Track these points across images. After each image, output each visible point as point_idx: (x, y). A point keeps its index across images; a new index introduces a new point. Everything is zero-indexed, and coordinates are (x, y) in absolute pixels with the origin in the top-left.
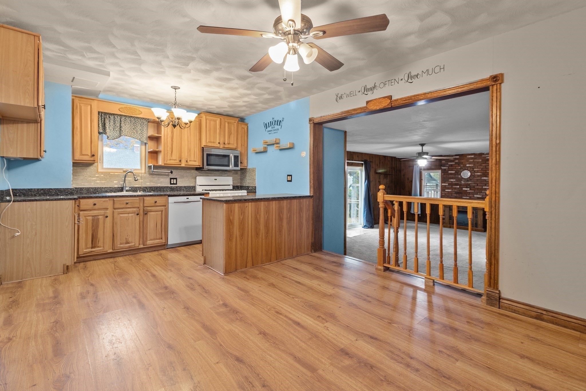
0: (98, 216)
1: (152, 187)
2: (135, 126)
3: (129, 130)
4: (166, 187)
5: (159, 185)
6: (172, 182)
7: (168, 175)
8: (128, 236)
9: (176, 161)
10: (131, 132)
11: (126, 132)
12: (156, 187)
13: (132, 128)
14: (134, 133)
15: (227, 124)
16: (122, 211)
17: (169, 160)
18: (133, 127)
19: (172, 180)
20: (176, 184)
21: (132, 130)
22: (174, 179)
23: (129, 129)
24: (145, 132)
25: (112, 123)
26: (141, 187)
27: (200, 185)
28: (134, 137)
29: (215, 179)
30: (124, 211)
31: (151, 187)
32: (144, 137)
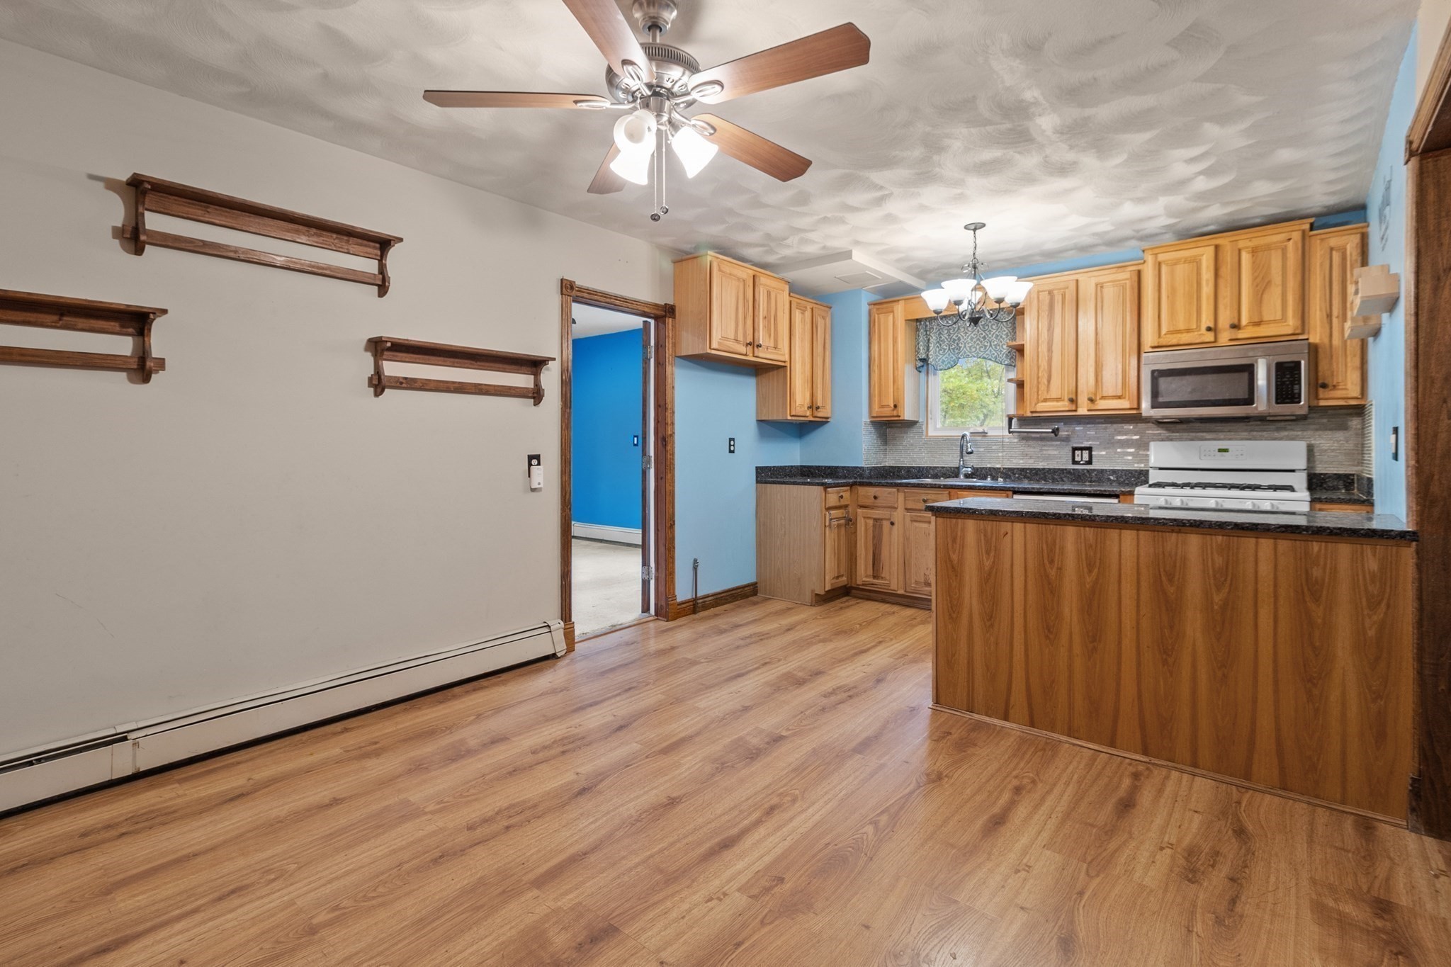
1: (1024, 469)
2: (986, 332)
3: (975, 342)
4: (1059, 469)
5: (1040, 465)
6: (1078, 459)
7: (1066, 440)
10: (978, 347)
11: (968, 349)
12: (1035, 469)
13: (982, 336)
14: (986, 346)
15: (1246, 258)
16: (918, 516)
17: (1042, 401)
18: (982, 334)
19: (1078, 453)
20: (1090, 462)
21: (981, 342)
22: (1082, 449)
23: (975, 340)
26: (1000, 468)
27: (1161, 469)
28: (985, 355)
29: (1220, 450)
30: (920, 516)
31: (1022, 470)
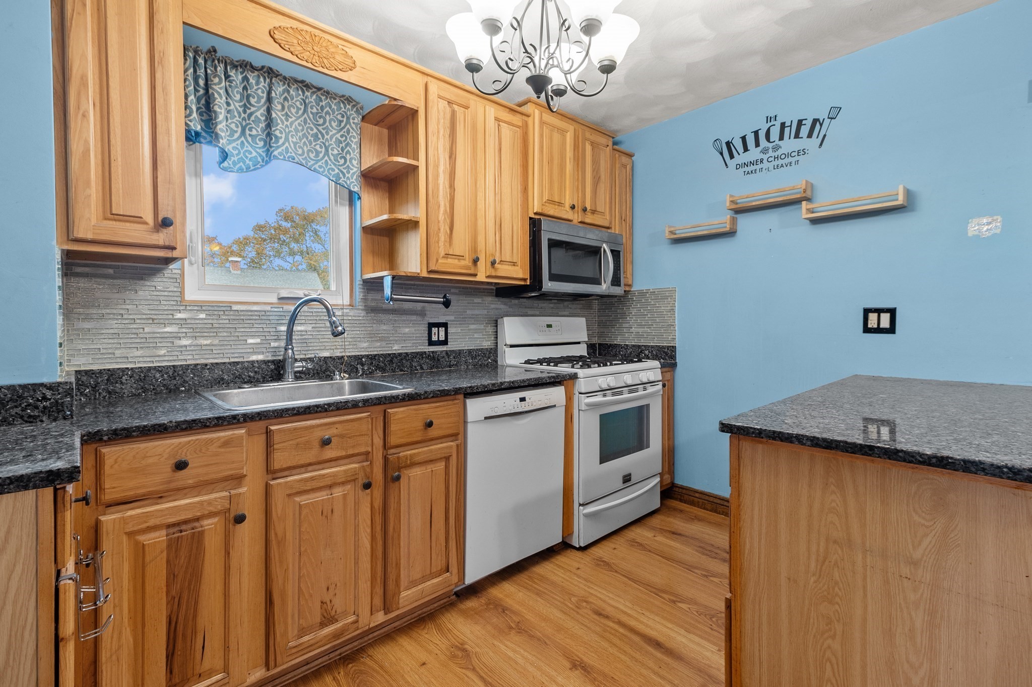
0: (197, 519)
1: (375, 355)
2: (320, 128)
3: (301, 139)
4: (417, 353)
5: (396, 348)
6: (434, 338)
7: (422, 314)
8: (332, 588)
9: (463, 263)
10: (305, 149)
11: (291, 146)
12: (389, 355)
13: (311, 132)
14: (318, 153)
17: (443, 257)
18: (312, 130)
19: (434, 330)
20: (445, 342)
21: (310, 143)
22: (438, 325)
23: (300, 134)
24: (354, 150)
25: (237, 105)
26: (343, 357)
27: (510, 346)
28: (316, 166)
29: (547, 326)
30: (312, 479)
32: (352, 172)
